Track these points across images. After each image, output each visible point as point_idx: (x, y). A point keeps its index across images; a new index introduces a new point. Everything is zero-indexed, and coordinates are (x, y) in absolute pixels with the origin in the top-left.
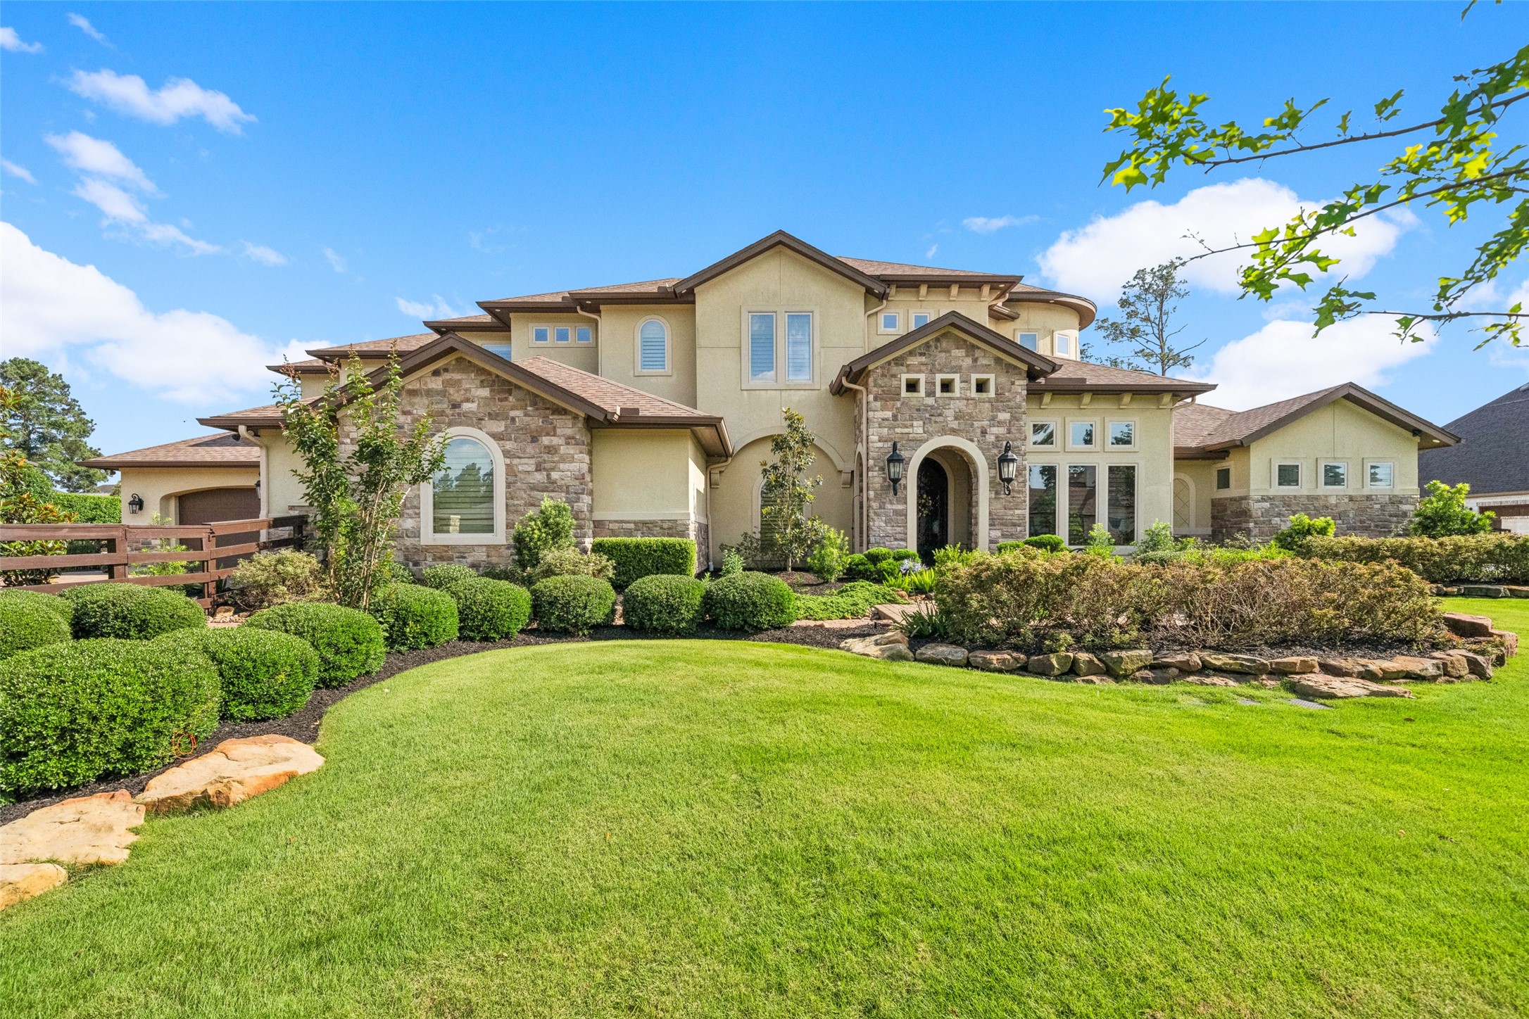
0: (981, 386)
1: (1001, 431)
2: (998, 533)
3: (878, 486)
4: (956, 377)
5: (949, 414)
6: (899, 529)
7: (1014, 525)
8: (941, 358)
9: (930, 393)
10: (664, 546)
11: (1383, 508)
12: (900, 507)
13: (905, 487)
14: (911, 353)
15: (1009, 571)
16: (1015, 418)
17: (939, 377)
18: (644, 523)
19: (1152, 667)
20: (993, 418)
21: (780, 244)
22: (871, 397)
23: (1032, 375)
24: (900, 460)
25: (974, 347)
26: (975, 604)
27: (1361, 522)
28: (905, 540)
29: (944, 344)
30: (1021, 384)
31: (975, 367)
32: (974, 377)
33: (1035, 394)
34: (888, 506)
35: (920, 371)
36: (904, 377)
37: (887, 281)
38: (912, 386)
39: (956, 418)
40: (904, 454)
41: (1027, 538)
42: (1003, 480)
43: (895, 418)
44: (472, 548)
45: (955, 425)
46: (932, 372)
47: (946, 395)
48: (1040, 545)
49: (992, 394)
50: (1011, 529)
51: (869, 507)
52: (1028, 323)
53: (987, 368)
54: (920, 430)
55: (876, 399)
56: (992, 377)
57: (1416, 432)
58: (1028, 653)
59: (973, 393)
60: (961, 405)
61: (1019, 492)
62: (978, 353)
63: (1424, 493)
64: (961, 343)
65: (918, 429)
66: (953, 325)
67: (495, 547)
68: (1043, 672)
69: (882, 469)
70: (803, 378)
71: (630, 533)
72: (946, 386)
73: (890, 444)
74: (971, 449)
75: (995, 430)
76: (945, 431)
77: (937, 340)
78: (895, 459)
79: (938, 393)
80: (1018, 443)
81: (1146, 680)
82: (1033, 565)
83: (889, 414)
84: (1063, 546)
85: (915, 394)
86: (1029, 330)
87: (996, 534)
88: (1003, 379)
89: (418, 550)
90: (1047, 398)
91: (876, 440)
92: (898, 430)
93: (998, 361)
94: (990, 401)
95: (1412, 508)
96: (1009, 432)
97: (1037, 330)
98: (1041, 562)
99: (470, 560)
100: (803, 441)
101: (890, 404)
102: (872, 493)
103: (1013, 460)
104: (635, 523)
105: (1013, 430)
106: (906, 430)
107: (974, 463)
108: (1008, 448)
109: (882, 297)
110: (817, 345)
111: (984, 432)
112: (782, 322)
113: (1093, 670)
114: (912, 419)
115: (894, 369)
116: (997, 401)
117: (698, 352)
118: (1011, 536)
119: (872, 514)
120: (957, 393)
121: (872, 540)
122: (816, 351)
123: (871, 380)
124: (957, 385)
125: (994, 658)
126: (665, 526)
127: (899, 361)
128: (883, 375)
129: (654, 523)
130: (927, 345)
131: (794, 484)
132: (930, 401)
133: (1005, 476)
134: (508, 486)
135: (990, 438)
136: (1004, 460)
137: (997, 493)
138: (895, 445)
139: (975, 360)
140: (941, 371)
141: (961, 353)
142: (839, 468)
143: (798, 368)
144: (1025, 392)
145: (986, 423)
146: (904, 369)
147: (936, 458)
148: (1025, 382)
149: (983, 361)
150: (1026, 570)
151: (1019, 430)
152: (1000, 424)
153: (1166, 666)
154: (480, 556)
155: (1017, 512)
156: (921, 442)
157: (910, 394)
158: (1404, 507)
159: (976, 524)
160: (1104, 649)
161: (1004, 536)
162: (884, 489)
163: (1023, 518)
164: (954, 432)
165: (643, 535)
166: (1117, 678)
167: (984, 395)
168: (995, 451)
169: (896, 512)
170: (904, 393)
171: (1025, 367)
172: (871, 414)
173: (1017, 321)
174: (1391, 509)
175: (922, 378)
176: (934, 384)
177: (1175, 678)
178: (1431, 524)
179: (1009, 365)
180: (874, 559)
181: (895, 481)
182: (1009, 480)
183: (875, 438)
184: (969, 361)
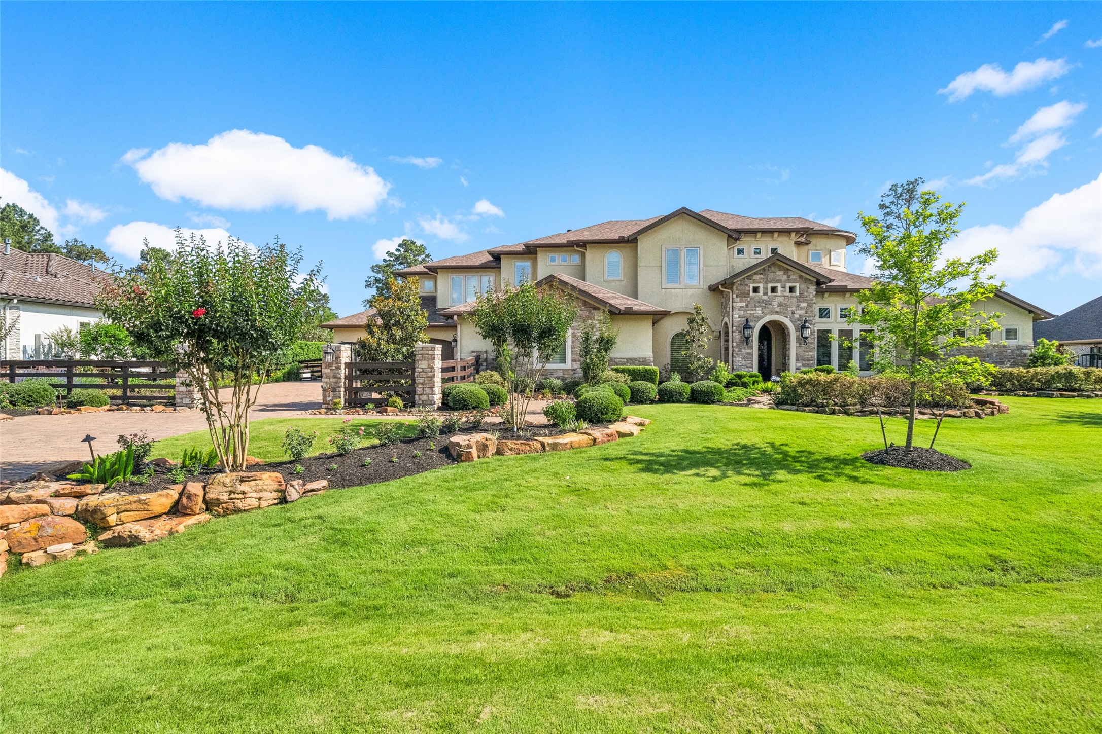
0: (792, 290)
1: (802, 312)
2: (800, 364)
3: (738, 340)
4: (779, 285)
5: (775, 304)
6: (749, 362)
7: (809, 360)
8: (771, 275)
9: (765, 294)
10: (646, 370)
11: (1012, 352)
12: (749, 351)
13: (752, 341)
14: (755, 273)
15: (811, 380)
16: (810, 306)
17: (770, 285)
18: (631, 359)
19: (860, 412)
20: (798, 306)
21: (684, 213)
22: (735, 296)
23: (818, 283)
24: (750, 328)
25: (788, 270)
26: (799, 391)
27: (1000, 359)
28: (752, 367)
29: (773, 268)
30: (812, 289)
31: (789, 280)
32: (788, 285)
33: (820, 293)
34: (743, 350)
35: (760, 283)
36: (752, 285)
37: (739, 232)
38: (756, 290)
39: (779, 306)
40: (752, 324)
41: (816, 367)
42: (804, 338)
43: (747, 306)
44: (556, 370)
45: (778, 309)
46: (766, 283)
47: (773, 294)
48: (823, 371)
49: (797, 294)
50: (807, 362)
51: (733, 351)
52: (816, 246)
53: (795, 281)
54: (760, 312)
55: (737, 297)
56: (797, 285)
57: (1030, 312)
58: (819, 408)
59: (788, 294)
60: (781, 299)
61: (812, 343)
62: (790, 273)
63: (1036, 344)
64: (781, 268)
65: (759, 311)
66: (778, 260)
67: (566, 370)
68: (824, 412)
69: (740, 332)
70: (694, 283)
71: (624, 364)
72: (774, 290)
73: (744, 319)
74: (787, 321)
75: (799, 312)
76: (773, 312)
77: (769, 266)
78: (747, 326)
79: (769, 294)
80: (811, 319)
81: (858, 415)
82: (820, 378)
83: (744, 304)
84: (834, 371)
85: (757, 294)
86: (817, 250)
87: (799, 364)
88: (803, 286)
89: (532, 370)
90: (826, 295)
91: (737, 317)
92: (748, 312)
93: (801, 277)
94: (796, 297)
95: (1029, 352)
96: (806, 312)
97: (821, 250)
98: (823, 377)
99: (555, 376)
100: (703, 320)
101: (744, 299)
102: (735, 344)
103: (809, 328)
104: (627, 359)
105: (809, 312)
106: (753, 312)
107: (787, 328)
108: (806, 322)
109: (737, 239)
110: (702, 264)
111: (793, 313)
112: (684, 252)
113: (840, 412)
114: (755, 306)
115: (747, 282)
116: (800, 297)
117: (639, 269)
118: (807, 366)
119: (735, 355)
120: (779, 293)
121: (735, 367)
122: (701, 268)
123: (735, 287)
124: (779, 289)
125: (807, 409)
126: (641, 360)
127: (749, 278)
128: (741, 285)
129: (636, 359)
130: (764, 269)
131: (699, 340)
132: (765, 297)
133: (804, 335)
134: (573, 343)
135: (797, 316)
136: (803, 327)
137: (800, 344)
138: (747, 321)
139: (789, 277)
140: (771, 282)
141: (781, 273)
142: (714, 329)
143: (691, 277)
144: (815, 293)
145: (794, 308)
146: (751, 281)
147: (768, 326)
148: (815, 287)
149: (793, 277)
150: (818, 380)
151: (812, 312)
152: (801, 309)
153: (865, 411)
154: (560, 374)
155: (811, 353)
156: (760, 318)
157: (754, 294)
158: (1025, 351)
159: (789, 359)
160: (844, 406)
161: (804, 366)
162: (741, 342)
163: (813, 356)
164: (777, 313)
165: (631, 365)
166: (848, 415)
167: (793, 294)
168: (799, 323)
169: (747, 353)
170: (751, 294)
171: (815, 280)
172: (734, 304)
173: (810, 245)
174: (1018, 353)
175: (761, 286)
176: (767, 289)
177: (868, 415)
178: (1037, 360)
179: (807, 279)
180: (740, 377)
181: (747, 338)
182: (807, 338)
183: (737, 316)
184: (785, 277)
